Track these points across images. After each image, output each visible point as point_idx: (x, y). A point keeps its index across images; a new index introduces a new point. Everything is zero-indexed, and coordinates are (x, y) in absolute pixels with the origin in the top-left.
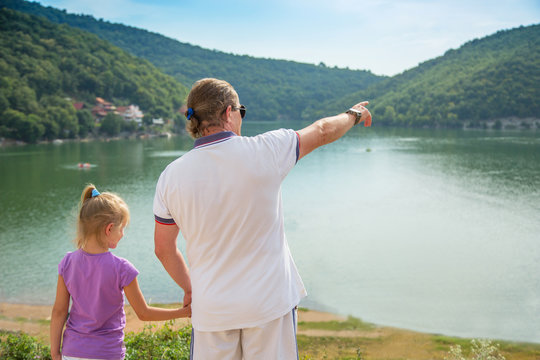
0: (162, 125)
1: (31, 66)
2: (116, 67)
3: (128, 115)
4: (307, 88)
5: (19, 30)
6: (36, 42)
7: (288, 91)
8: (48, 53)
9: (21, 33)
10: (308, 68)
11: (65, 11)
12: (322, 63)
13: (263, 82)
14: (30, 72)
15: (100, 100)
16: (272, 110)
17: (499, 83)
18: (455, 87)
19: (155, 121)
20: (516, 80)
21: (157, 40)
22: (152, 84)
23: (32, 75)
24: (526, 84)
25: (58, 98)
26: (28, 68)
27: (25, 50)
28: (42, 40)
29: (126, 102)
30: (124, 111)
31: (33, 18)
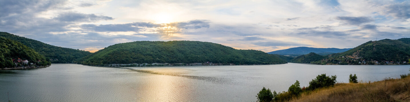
0: (33, 65)
1: (4, 50)
2: (24, 51)
3: (25, 62)
4: (74, 56)
5: (4, 42)
6: (7, 45)
7: (69, 56)
8: (9, 47)
9: (4, 43)
10: (75, 51)
11: (19, 36)
12: (78, 49)
13: (63, 54)
14: (5, 52)
15: (19, 58)
16: (65, 61)
17: (112, 56)
18: (103, 57)
19: (31, 63)
20: (116, 55)
21: (39, 43)
22: (32, 55)
23: (4, 53)
24: (118, 56)
25: (9, 58)
26: (4, 51)
27: (4, 47)
28: (8, 44)
29: (25, 59)
30: (24, 61)
31: (7, 39)
